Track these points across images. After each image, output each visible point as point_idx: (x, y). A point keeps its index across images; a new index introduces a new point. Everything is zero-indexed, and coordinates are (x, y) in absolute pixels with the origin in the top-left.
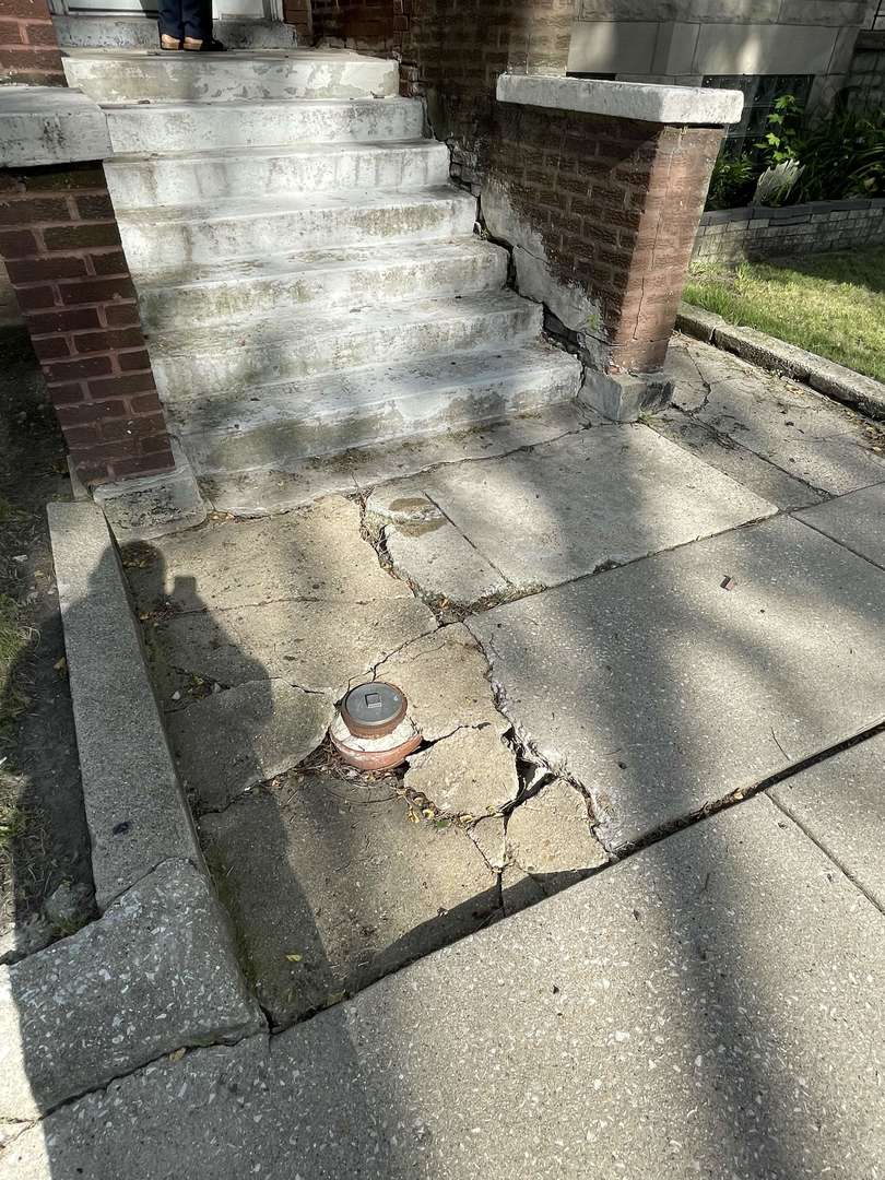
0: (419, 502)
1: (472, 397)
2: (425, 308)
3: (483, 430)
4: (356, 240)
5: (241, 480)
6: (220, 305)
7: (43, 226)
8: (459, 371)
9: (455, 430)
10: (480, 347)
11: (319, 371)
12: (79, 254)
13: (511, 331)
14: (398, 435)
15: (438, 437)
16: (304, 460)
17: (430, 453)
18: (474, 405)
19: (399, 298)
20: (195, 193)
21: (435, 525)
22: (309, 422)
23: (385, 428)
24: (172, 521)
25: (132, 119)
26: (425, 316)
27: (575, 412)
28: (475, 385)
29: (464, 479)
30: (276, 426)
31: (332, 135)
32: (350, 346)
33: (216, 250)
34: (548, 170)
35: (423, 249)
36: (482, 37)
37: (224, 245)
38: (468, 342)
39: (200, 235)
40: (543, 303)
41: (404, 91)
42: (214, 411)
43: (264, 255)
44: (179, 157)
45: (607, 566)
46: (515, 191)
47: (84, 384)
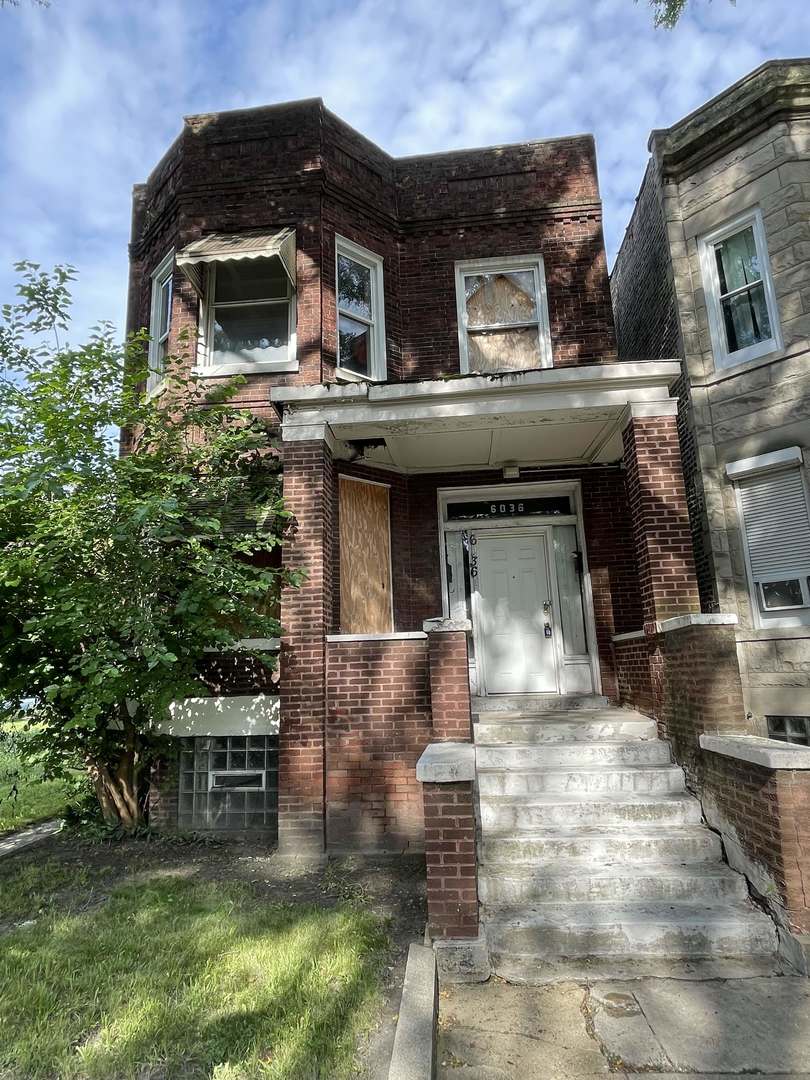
0: (627, 997)
1: (681, 933)
2: (655, 868)
3: (692, 961)
4: (614, 821)
5: (516, 961)
6: (525, 852)
7: (442, 805)
8: (674, 913)
9: (669, 957)
10: (694, 901)
11: (578, 900)
12: (454, 817)
13: (721, 893)
14: (626, 952)
15: (655, 960)
16: (558, 956)
17: (645, 969)
18: (684, 940)
19: (640, 860)
20: (525, 790)
21: (632, 1014)
22: (563, 929)
23: (616, 944)
24: (470, 973)
25: (501, 752)
26: (653, 873)
27: (774, 963)
28: (682, 924)
29: (664, 990)
30: (542, 928)
31: (611, 761)
32: (598, 886)
33: (530, 822)
34: (731, 788)
35: (660, 831)
36: (692, 715)
37: (535, 819)
38: (683, 895)
39: (523, 813)
40: (744, 874)
41: (660, 736)
42: (508, 911)
43: (557, 826)
44: (519, 771)
45: (754, 1072)
46: (718, 798)
47: (443, 879)
